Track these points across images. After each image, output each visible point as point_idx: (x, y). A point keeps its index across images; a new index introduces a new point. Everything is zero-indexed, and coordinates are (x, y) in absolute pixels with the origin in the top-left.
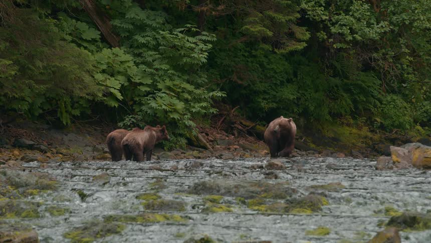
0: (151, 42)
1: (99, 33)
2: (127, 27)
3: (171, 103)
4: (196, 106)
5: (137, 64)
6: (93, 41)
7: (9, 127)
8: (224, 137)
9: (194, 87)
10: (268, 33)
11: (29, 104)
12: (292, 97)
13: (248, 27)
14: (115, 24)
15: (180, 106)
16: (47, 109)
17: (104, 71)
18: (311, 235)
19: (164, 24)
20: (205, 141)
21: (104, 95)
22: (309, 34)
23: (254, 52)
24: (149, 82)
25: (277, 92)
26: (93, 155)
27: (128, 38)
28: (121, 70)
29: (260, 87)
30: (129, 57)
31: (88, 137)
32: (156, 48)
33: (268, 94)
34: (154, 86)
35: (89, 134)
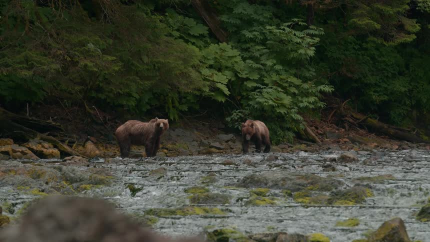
0: (258, 36)
1: (207, 28)
2: (235, 22)
3: (278, 97)
4: (304, 101)
5: (244, 59)
6: (201, 37)
7: (117, 123)
8: (334, 130)
9: (301, 81)
10: (376, 26)
11: (136, 99)
12: (403, 89)
13: (355, 20)
14: (223, 19)
15: (287, 100)
16: (154, 105)
17: (211, 67)
18: (340, 226)
19: (271, 19)
20: (314, 135)
21: (211, 90)
22: (419, 26)
23: (364, 45)
24: (256, 77)
25: (388, 85)
26: (199, 149)
27: (236, 33)
28: (229, 65)
29: (371, 80)
30: (236, 52)
31: (196, 132)
32: (263, 43)
33: (380, 86)
34: (261, 81)
35: (197, 129)
